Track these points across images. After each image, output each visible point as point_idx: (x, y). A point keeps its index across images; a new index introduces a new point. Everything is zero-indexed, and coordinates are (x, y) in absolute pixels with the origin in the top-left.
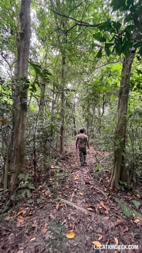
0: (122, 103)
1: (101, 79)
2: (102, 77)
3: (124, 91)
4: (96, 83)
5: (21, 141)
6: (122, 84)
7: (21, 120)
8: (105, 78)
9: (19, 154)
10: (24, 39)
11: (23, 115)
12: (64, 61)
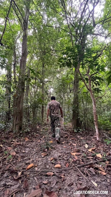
0: (75, 87)
1: (67, 76)
2: (68, 75)
3: (76, 82)
4: (64, 78)
5: (21, 108)
6: (75, 78)
7: (22, 96)
8: (69, 75)
9: (20, 115)
10: (24, 56)
11: (23, 94)
12: (44, 65)
